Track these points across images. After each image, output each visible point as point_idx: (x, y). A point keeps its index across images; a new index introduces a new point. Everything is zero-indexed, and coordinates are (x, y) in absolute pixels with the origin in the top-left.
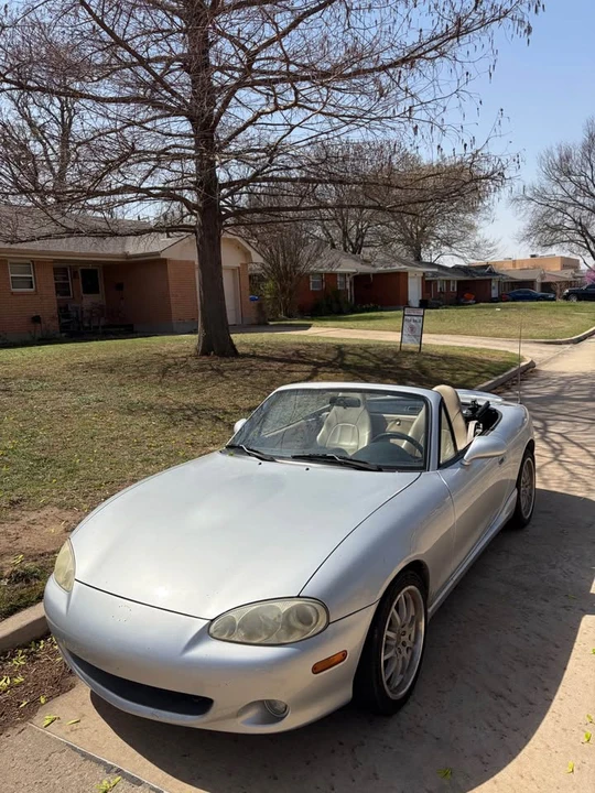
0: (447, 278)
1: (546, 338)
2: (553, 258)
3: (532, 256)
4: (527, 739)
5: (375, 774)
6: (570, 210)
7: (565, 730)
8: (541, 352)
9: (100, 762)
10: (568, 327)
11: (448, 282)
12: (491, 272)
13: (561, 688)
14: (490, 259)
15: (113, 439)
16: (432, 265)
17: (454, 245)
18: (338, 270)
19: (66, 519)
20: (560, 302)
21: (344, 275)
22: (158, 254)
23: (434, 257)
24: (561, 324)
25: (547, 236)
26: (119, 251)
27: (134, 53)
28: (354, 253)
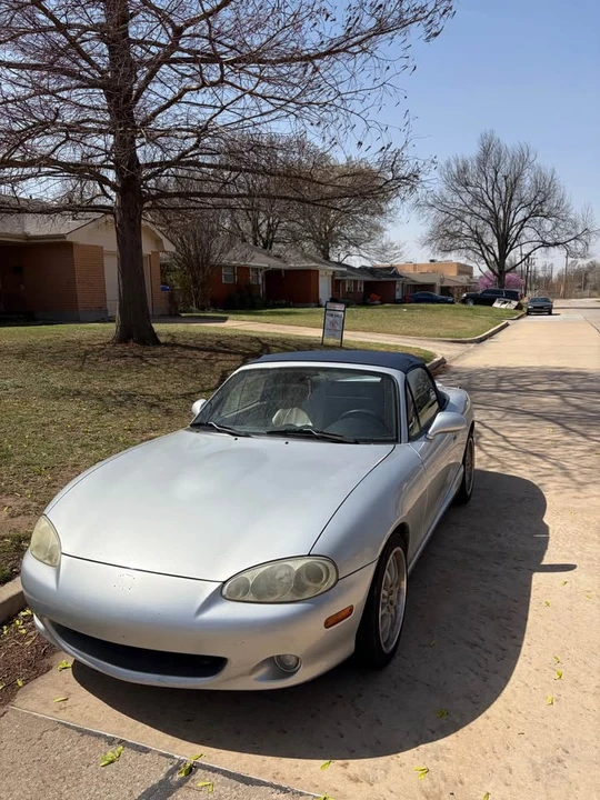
0: (356, 278)
1: (452, 337)
2: (449, 264)
3: (432, 261)
4: (507, 679)
5: (378, 720)
6: (468, 218)
7: (537, 670)
8: (448, 350)
9: (99, 736)
10: (470, 328)
11: (355, 282)
12: (396, 275)
13: (526, 635)
14: (394, 262)
15: (44, 425)
16: (339, 264)
17: (362, 246)
18: (252, 264)
19: (9, 504)
20: (458, 305)
21: (256, 270)
22: (63, 236)
23: (342, 256)
24: (464, 325)
25: (448, 242)
26: (17, 231)
27: (51, 16)
28: (265, 247)
